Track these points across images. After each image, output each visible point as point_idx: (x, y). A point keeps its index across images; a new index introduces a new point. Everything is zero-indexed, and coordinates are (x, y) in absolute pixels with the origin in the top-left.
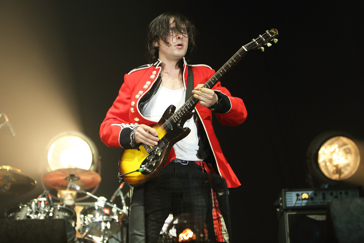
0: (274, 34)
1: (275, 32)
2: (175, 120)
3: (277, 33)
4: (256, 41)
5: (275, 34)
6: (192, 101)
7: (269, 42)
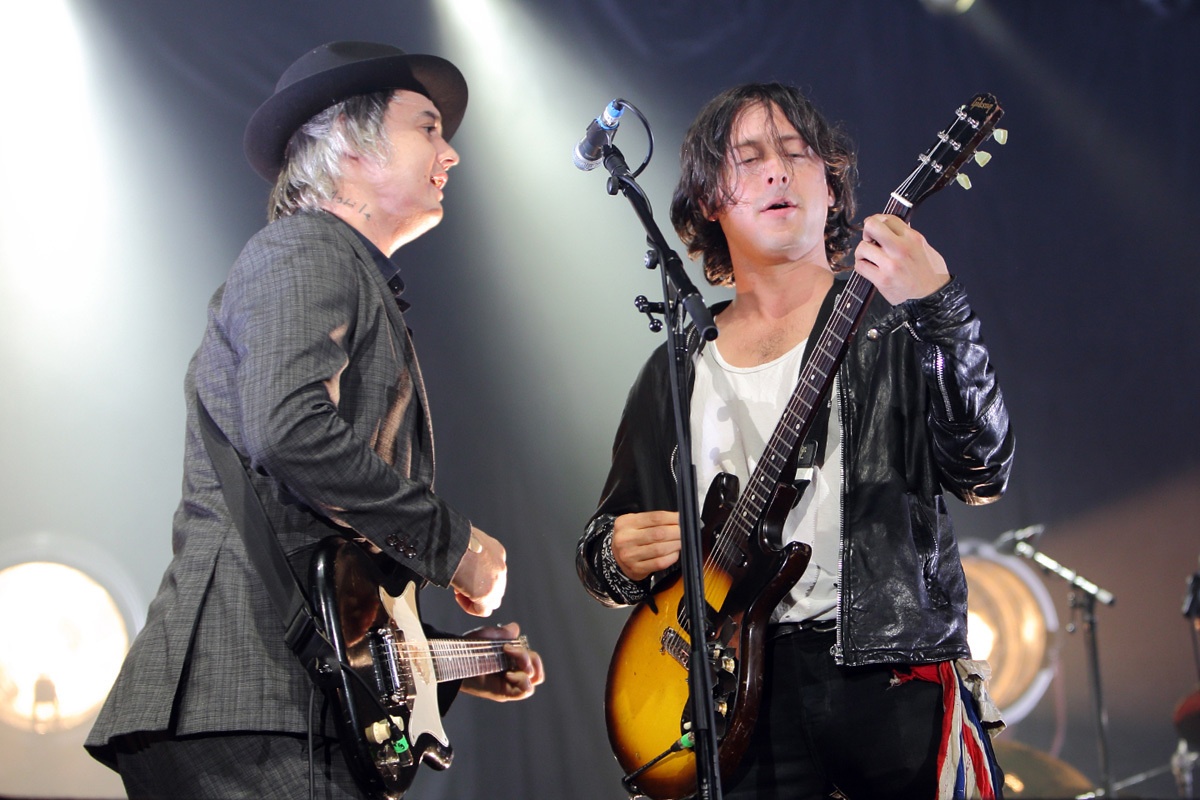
0: (989, 114)
1: (989, 106)
2: (747, 527)
3: (995, 106)
4: (932, 158)
5: (992, 111)
6: (783, 444)
7: (979, 150)
